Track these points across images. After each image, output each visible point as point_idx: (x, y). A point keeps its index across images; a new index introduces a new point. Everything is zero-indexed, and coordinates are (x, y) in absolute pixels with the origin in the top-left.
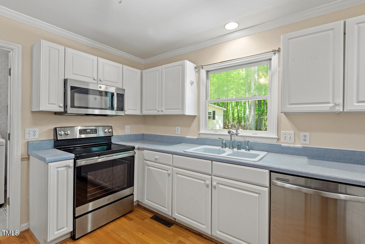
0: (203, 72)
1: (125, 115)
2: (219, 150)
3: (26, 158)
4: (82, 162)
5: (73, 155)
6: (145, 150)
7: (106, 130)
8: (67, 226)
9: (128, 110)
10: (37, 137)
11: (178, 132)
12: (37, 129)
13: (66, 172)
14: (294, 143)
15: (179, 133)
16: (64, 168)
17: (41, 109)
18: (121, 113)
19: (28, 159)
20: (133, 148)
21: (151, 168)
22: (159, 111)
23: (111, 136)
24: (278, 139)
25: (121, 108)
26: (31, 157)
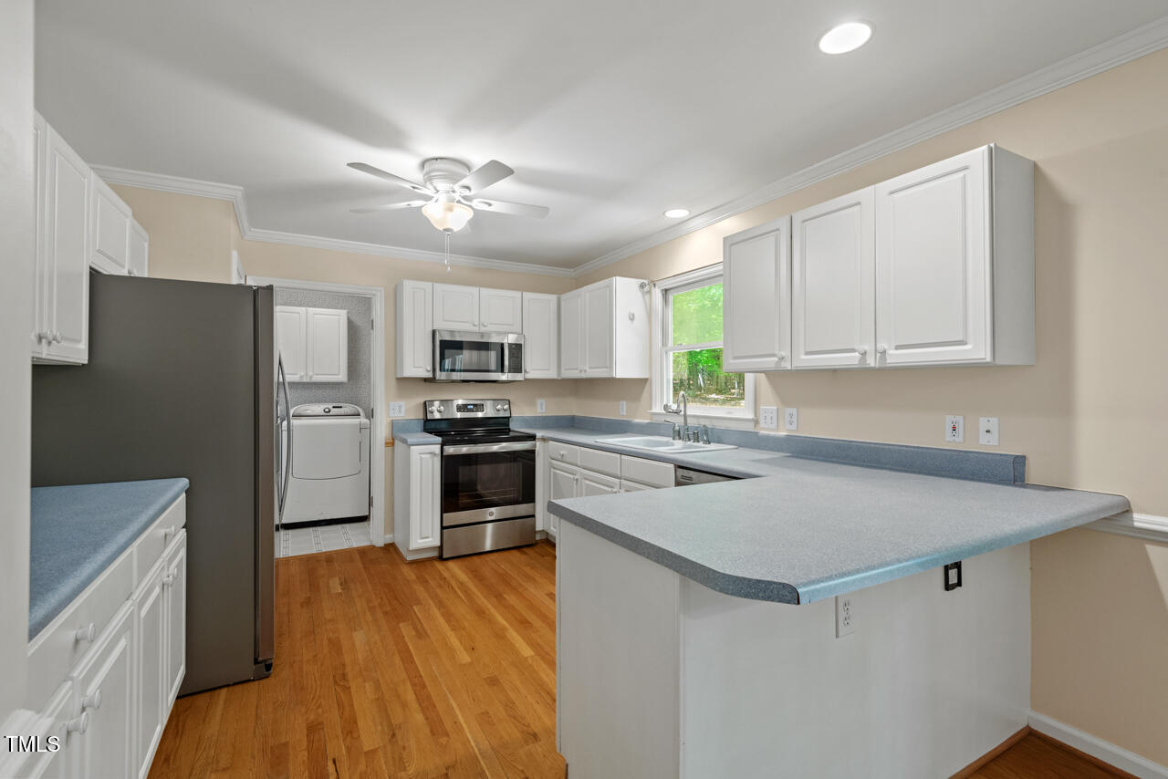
0: (657, 294)
1: (526, 380)
2: (667, 442)
3: (391, 444)
4: (450, 450)
5: (439, 439)
6: (551, 442)
7: (499, 407)
8: (432, 536)
9: (532, 372)
10: (402, 414)
11: (621, 411)
12: (402, 403)
13: (431, 461)
14: (778, 429)
15: (625, 414)
16: (428, 456)
17: (405, 376)
18: (519, 377)
19: (393, 444)
20: (533, 438)
21: (558, 472)
22: (581, 371)
23: (508, 418)
24: (756, 422)
25: (517, 368)
26: (396, 441)
